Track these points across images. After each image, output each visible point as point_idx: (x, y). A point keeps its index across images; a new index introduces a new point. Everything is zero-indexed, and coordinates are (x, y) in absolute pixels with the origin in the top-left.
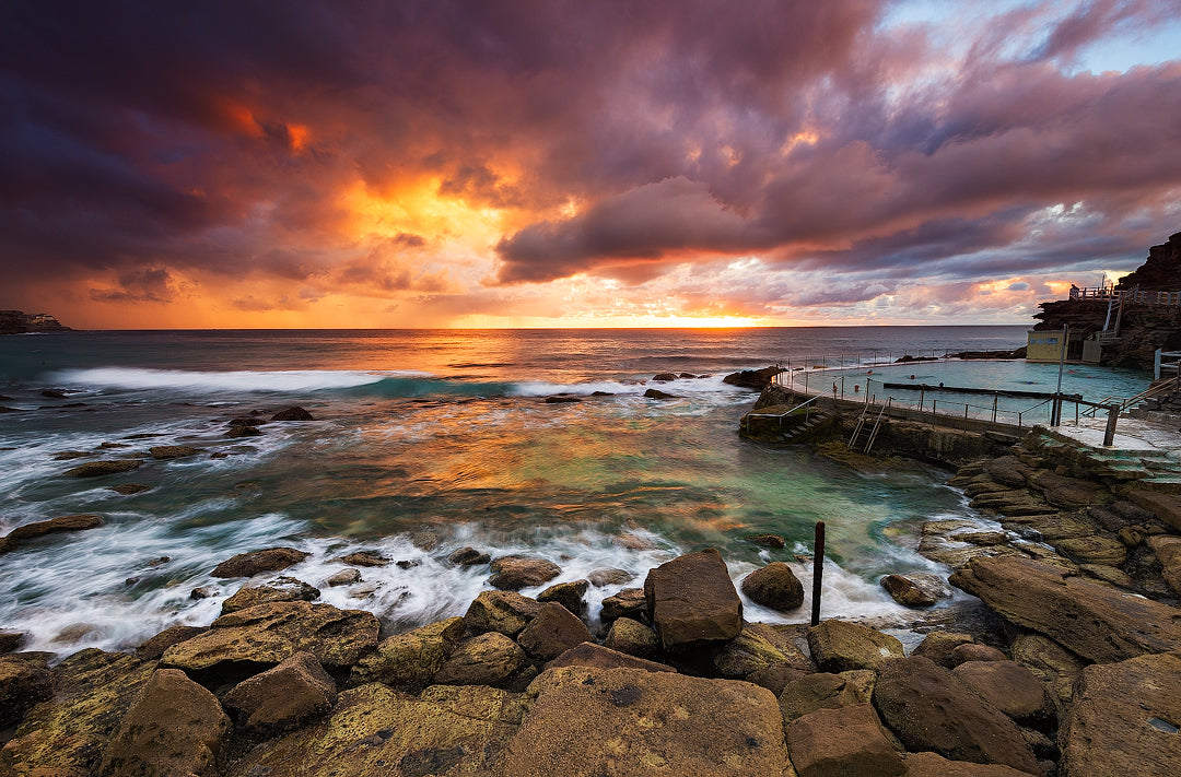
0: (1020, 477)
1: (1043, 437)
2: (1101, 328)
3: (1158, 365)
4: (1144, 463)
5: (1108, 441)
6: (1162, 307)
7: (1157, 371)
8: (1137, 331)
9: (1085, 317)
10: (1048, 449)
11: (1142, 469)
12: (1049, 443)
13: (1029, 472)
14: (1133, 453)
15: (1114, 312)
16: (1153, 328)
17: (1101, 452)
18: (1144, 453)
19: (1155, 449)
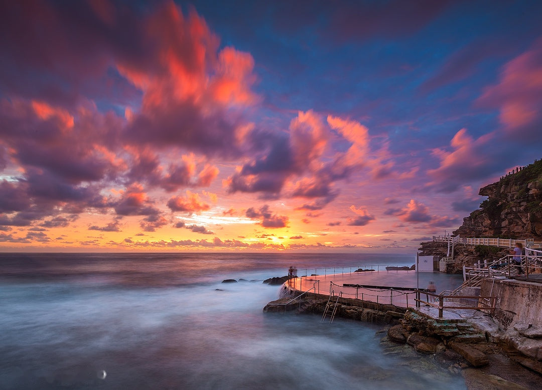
0: (402, 337)
1: (413, 314)
2: (446, 256)
3: (465, 273)
4: (457, 327)
5: (441, 315)
6: (469, 245)
7: (465, 277)
8: (461, 257)
9: (440, 250)
10: (415, 321)
11: (456, 330)
12: (416, 317)
13: (406, 334)
14: (452, 321)
15: (451, 247)
16: (467, 255)
17: (438, 321)
18: (457, 321)
19: (462, 319)
